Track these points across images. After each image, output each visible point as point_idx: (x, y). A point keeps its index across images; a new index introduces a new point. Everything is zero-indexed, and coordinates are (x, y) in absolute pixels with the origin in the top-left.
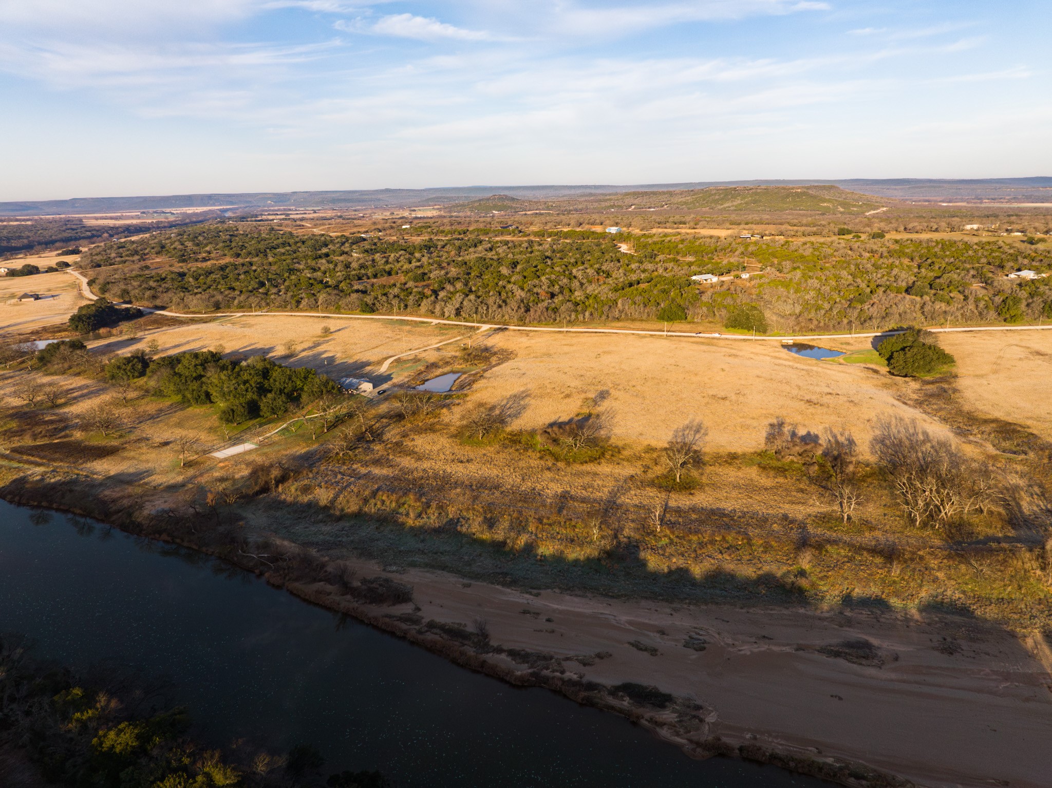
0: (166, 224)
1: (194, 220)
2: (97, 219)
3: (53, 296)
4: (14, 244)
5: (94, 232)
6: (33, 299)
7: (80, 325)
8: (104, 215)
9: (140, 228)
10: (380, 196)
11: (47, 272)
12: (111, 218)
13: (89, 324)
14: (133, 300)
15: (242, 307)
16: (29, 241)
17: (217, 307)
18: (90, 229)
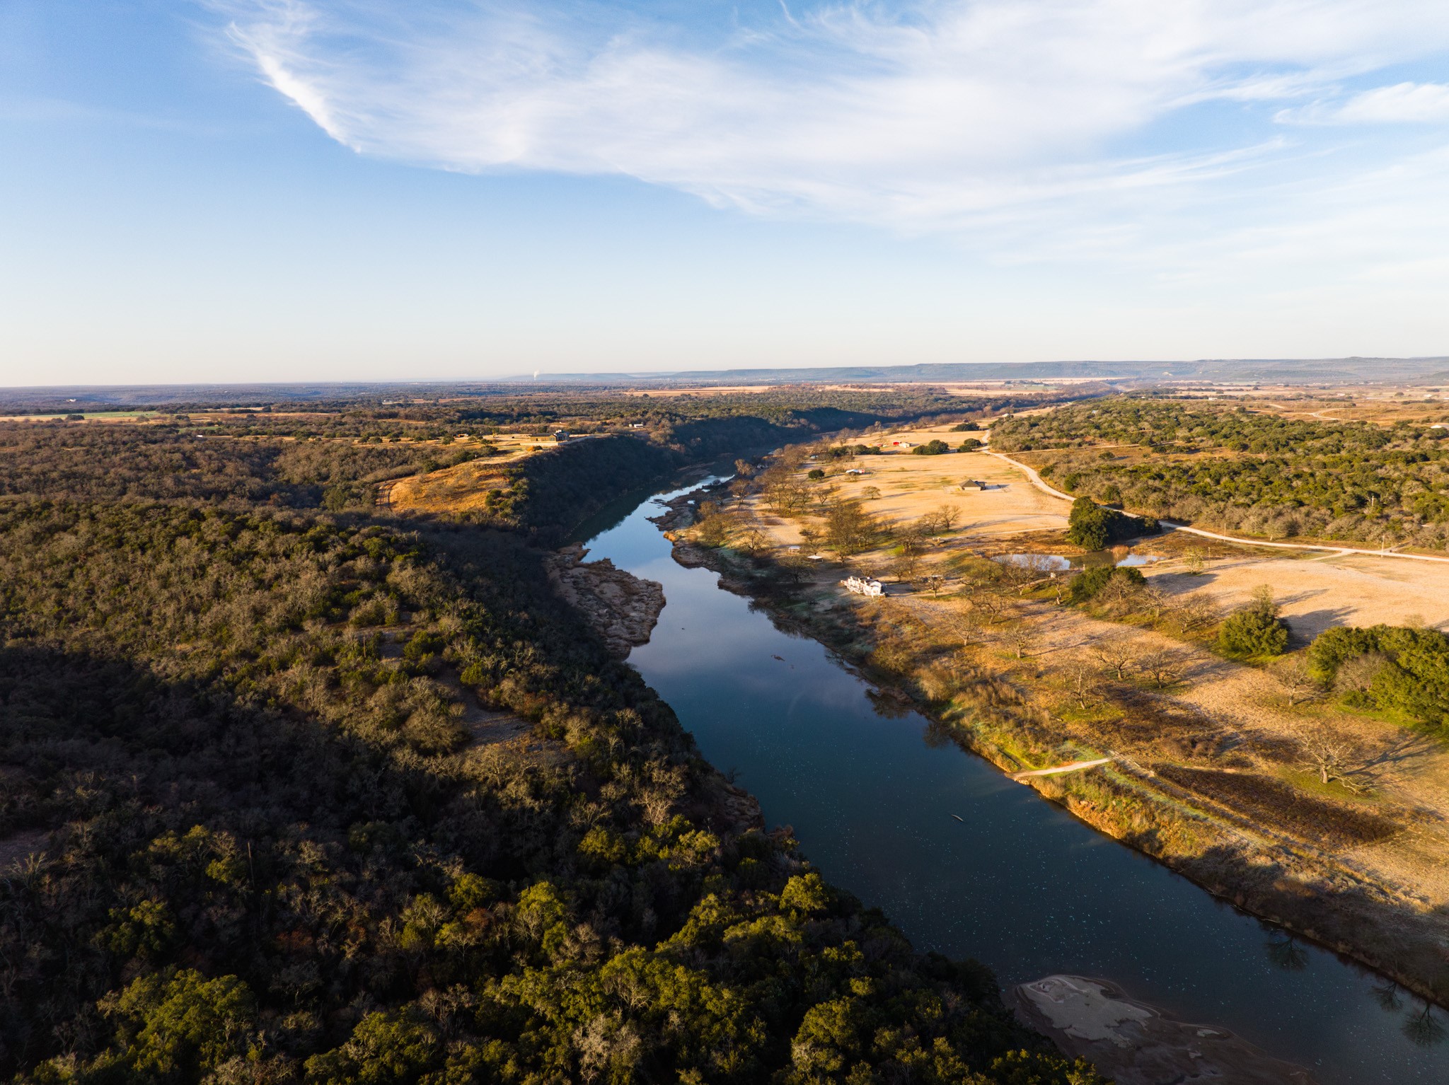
0: (1052, 398)
1: (1084, 393)
2: (960, 388)
3: (999, 487)
4: (890, 413)
5: (970, 404)
6: (979, 488)
7: (1087, 538)
8: (964, 384)
9: (1023, 401)
10: (1343, 369)
11: (959, 451)
12: (977, 388)
13: (1099, 538)
14: (1127, 504)
15: (1343, 538)
16: (904, 411)
17: (1292, 532)
18: (963, 400)
